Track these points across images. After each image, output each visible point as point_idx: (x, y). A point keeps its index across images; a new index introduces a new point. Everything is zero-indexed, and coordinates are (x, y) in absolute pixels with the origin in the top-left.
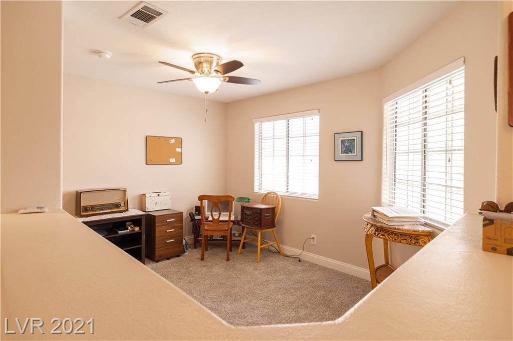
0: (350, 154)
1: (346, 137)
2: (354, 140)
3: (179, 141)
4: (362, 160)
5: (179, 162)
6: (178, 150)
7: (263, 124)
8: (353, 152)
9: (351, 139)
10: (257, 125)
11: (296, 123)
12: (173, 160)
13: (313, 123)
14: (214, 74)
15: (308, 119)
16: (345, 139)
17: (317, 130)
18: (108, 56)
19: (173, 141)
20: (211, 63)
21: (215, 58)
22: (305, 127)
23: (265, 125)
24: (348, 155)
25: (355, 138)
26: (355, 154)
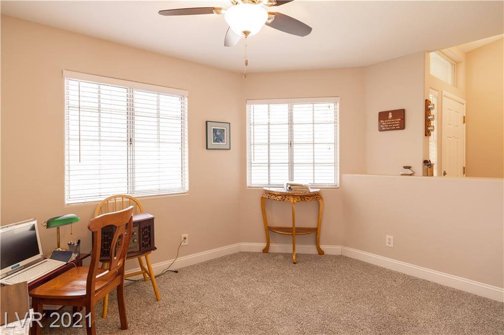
0: (221, 143)
1: (219, 127)
2: (224, 130)
4: (230, 149)
8: (223, 141)
9: (222, 129)
16: (217, 128)
24: (219, 143)
25: (225, 128)
26: (225, 144)
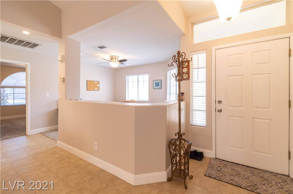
1: (157, 82)
3: (98, 82)
4: (161, 88)
5: (98, 90)
6: (98, 85)
7: (129, 77)
10: (127, 77)
11: (141, 77)
12: (96, 89)
13: (146, 77)
14: (117, 62)
15: (145, 76)
17: (148, 79)
18: (82, 55)
19: (96, 82)
20: (116, 58)
21: (117, 57)
22: (144, 78)
23: (130, 77)
24: (157, 87)
25: (160, 82)
26: (159, 87)
